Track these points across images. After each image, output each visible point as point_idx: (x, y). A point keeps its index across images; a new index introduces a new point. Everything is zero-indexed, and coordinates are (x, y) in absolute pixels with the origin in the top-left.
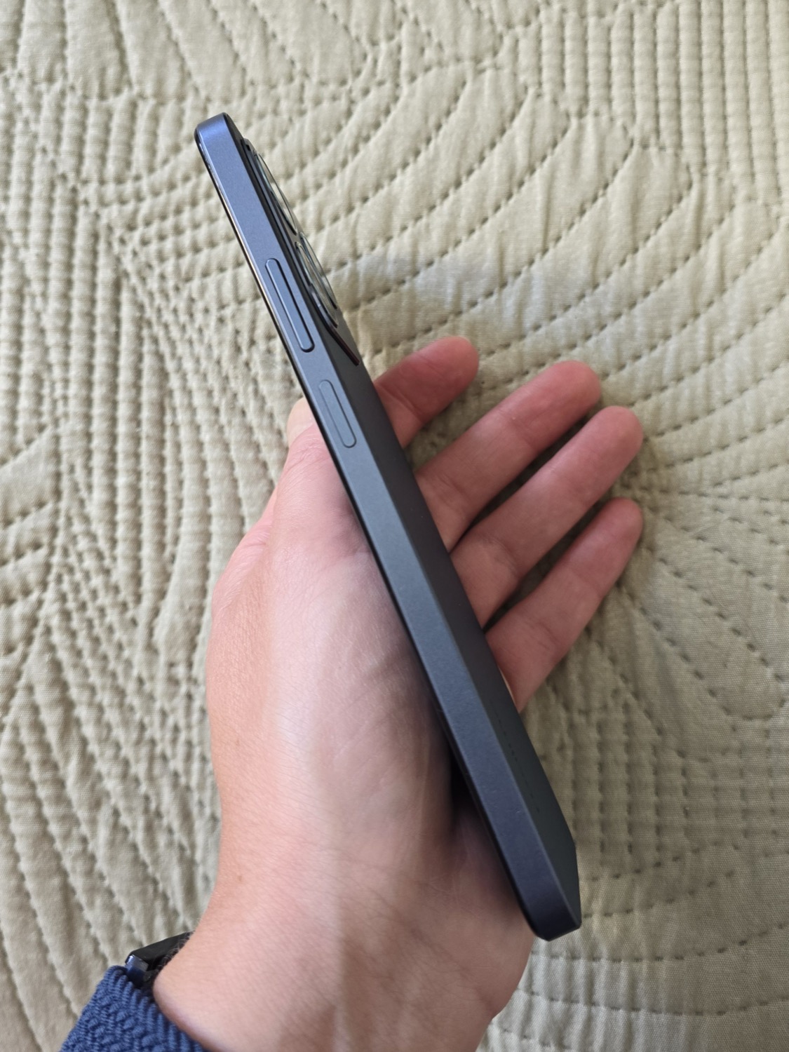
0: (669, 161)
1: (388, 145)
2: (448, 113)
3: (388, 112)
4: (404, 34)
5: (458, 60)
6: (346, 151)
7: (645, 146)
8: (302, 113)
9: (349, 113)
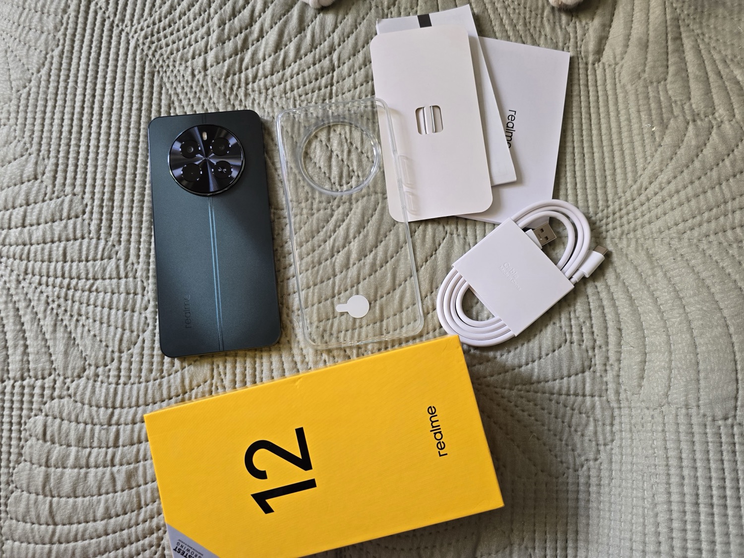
0: (462, 241)
1: (348, 229)
2: (372, 216)
3: (348, 215)
4: (353, 182)
5: (376, 193)
6: (331, 232)
7: (452, 234)
8: (313, 215)
9: (332, 215)
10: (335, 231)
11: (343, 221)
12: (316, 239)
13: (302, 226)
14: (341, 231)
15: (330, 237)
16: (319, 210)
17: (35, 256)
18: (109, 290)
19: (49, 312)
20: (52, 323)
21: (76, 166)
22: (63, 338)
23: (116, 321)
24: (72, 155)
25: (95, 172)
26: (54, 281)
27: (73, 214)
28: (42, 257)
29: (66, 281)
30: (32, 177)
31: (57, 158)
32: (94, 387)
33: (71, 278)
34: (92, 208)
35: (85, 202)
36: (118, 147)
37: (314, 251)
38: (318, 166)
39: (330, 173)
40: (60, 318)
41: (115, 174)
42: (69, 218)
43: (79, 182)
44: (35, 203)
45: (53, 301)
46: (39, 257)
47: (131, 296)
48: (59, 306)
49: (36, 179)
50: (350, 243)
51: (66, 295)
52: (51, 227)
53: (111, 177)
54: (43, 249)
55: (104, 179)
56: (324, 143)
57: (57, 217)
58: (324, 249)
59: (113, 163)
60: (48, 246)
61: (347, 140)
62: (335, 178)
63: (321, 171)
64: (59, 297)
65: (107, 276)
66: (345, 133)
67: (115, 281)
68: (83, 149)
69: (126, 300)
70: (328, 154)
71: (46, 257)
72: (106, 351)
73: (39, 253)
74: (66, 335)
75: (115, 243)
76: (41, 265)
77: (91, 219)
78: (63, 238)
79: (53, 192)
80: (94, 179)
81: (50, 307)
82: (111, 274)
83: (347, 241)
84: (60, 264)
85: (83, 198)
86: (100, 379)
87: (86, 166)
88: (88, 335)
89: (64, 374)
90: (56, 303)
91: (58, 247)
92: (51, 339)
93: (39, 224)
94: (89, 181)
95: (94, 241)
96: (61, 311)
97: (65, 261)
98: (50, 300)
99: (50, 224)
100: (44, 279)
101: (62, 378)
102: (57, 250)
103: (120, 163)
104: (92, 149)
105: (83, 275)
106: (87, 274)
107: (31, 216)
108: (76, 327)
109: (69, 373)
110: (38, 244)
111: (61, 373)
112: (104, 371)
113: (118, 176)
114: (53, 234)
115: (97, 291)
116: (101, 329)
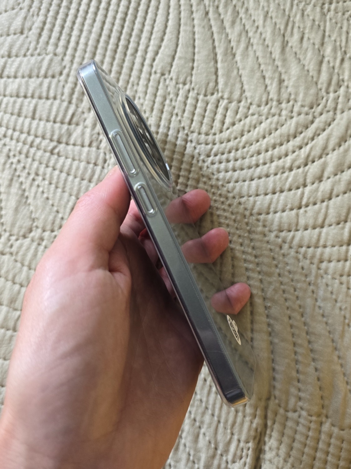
10: (313, 139)
11: (324, 130)
12: (291, 143)
13: (279, 127)
14: (320, 140)
15: (307, 144)
16: (299, 114)
17: (6, 107)
18: (71, 156)
19: (8, 166)
20: (10, 177)
21: (63, 27)
22: (17, 194)
23: (72, 189)
24: (61, 16)
25: (79, 36)
26: (19, 136)
27: (50, 73)
28: (13, 110)
29: (30, 139)
30: (19, 30)
31: (46, 16)
32: (36, 250)
33: (36, 136)
34: (70, 72)
35: (64, 64)
36: (106, 16)
37: (286, 155)
38: (306, 68)
39: (318, 78)
40: (17, 173)
41: (98, 41)
42: (45, 77)
43: (62, 43)
44: (17, 56)
45: (14, 156)
46: (10, 110)
47: (91, 166)
48: (19, 161)
49: (22, 33)
50: (327, 154)
51: (28, 152)
52: (27, 82)
53: (95, 44)
54: (15, 102)
55: (86, 44)
56: (317, 47)
57: (34, 73)
58: (298, 156)
59: (99, 31)
60: (20, 100)
61: (341, 48)
62: (322, 84)
63: (308, 74)
64: (20, 153)
65: (72, 141)
66: (341, 41)
67: (77, 148)
68: (72, 12)
69: (86, 169)
70: (320, 58)
71: (16, 111)
72: (55, 217)
73: (10, 105)
74: (20, 192)
75: (85, 110)
76: (10, 118)
77: (66, 81)
78: (36, 95)
79: (36, 49)
80: (77, 43)
81: (10, 161)
82: (75, 141)
83: (324, 152)
84: (28, 121)
85: (63, 60)
86: (44, 243)
87: (72, 29)
88: (41, 197)
89: (10, 231)
90: (17, 158)
91: (30, 103)
92: (5, 193)
93: (15, 77)
94: (72, 44)
95: (65, 104)
96: (20, 167)
97: (33, 118)
98: (11, 154)
99: (26, 79)
100: (10, 132)
101: (7, 234)
102: (28, 106)
103: (105, 32)
104: (81, 13)
105: (48, 135)
106: (52, 135)
107: (10, 68)
108: (31, 185)
109: (15, 231)
110: (11, 96)
111: (8, 229)
112: (50, 236)
113: (101, 44)
114: (27, 89)
115: (59, 155)
116: (55, 193)
